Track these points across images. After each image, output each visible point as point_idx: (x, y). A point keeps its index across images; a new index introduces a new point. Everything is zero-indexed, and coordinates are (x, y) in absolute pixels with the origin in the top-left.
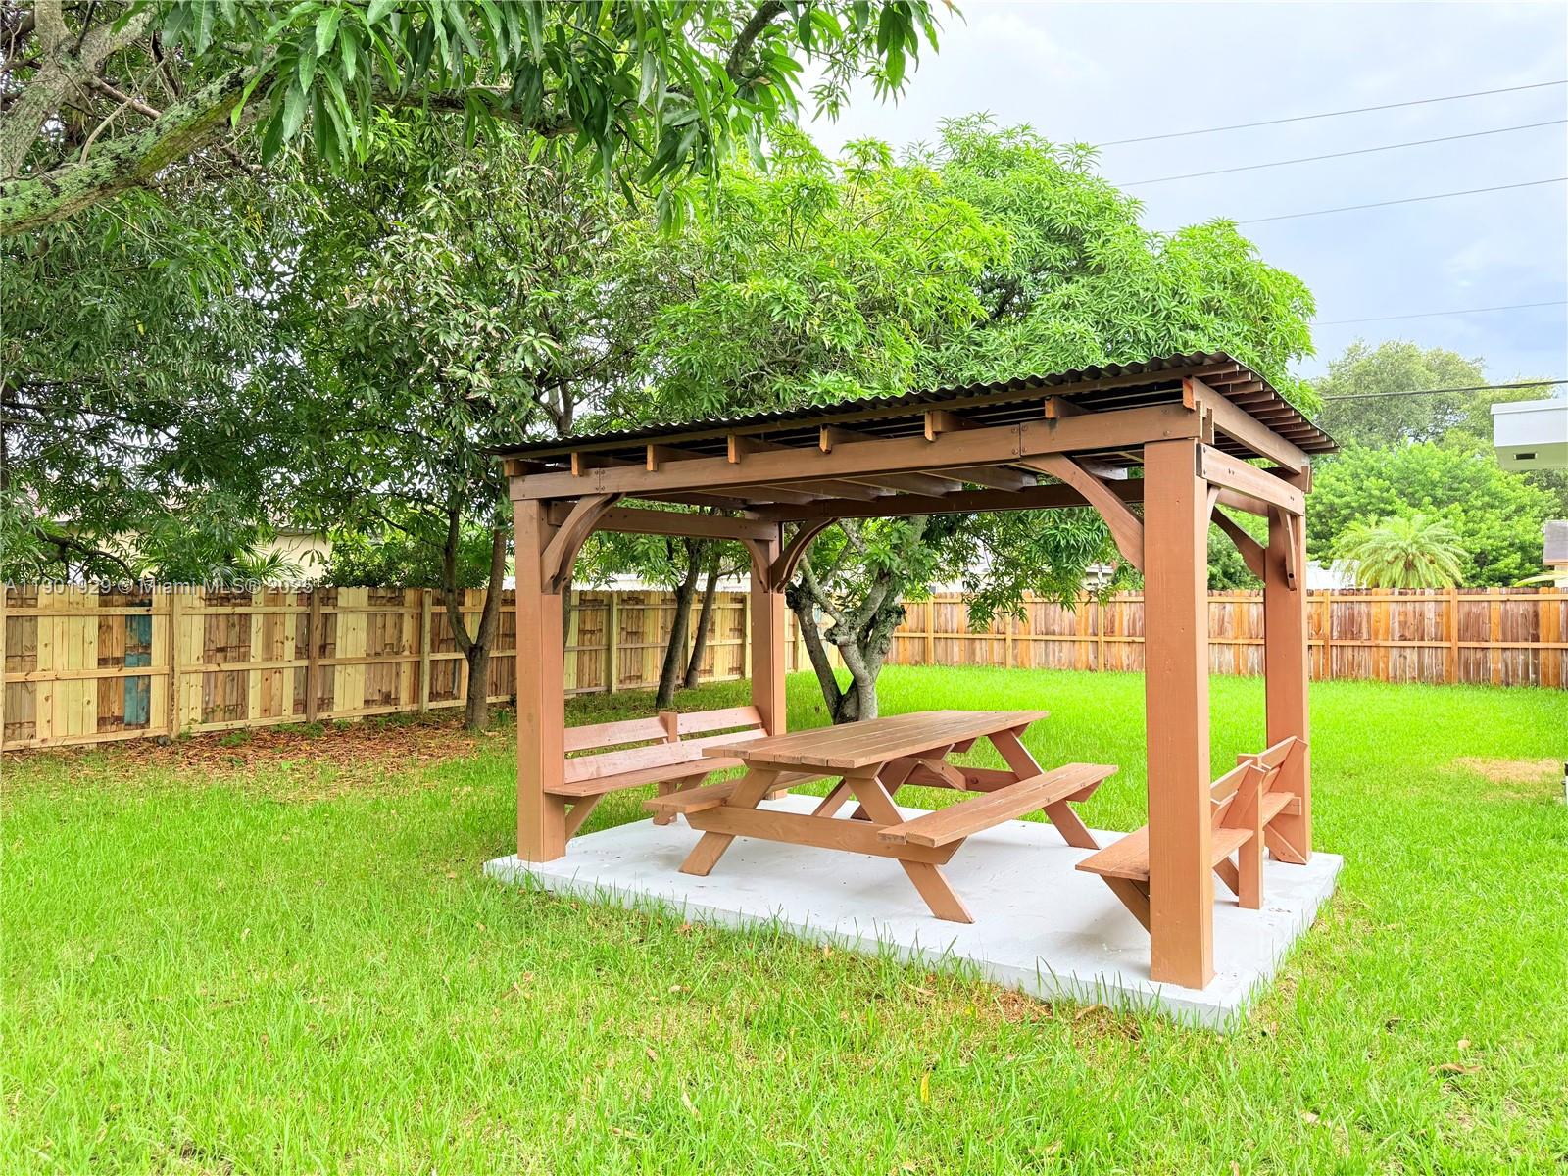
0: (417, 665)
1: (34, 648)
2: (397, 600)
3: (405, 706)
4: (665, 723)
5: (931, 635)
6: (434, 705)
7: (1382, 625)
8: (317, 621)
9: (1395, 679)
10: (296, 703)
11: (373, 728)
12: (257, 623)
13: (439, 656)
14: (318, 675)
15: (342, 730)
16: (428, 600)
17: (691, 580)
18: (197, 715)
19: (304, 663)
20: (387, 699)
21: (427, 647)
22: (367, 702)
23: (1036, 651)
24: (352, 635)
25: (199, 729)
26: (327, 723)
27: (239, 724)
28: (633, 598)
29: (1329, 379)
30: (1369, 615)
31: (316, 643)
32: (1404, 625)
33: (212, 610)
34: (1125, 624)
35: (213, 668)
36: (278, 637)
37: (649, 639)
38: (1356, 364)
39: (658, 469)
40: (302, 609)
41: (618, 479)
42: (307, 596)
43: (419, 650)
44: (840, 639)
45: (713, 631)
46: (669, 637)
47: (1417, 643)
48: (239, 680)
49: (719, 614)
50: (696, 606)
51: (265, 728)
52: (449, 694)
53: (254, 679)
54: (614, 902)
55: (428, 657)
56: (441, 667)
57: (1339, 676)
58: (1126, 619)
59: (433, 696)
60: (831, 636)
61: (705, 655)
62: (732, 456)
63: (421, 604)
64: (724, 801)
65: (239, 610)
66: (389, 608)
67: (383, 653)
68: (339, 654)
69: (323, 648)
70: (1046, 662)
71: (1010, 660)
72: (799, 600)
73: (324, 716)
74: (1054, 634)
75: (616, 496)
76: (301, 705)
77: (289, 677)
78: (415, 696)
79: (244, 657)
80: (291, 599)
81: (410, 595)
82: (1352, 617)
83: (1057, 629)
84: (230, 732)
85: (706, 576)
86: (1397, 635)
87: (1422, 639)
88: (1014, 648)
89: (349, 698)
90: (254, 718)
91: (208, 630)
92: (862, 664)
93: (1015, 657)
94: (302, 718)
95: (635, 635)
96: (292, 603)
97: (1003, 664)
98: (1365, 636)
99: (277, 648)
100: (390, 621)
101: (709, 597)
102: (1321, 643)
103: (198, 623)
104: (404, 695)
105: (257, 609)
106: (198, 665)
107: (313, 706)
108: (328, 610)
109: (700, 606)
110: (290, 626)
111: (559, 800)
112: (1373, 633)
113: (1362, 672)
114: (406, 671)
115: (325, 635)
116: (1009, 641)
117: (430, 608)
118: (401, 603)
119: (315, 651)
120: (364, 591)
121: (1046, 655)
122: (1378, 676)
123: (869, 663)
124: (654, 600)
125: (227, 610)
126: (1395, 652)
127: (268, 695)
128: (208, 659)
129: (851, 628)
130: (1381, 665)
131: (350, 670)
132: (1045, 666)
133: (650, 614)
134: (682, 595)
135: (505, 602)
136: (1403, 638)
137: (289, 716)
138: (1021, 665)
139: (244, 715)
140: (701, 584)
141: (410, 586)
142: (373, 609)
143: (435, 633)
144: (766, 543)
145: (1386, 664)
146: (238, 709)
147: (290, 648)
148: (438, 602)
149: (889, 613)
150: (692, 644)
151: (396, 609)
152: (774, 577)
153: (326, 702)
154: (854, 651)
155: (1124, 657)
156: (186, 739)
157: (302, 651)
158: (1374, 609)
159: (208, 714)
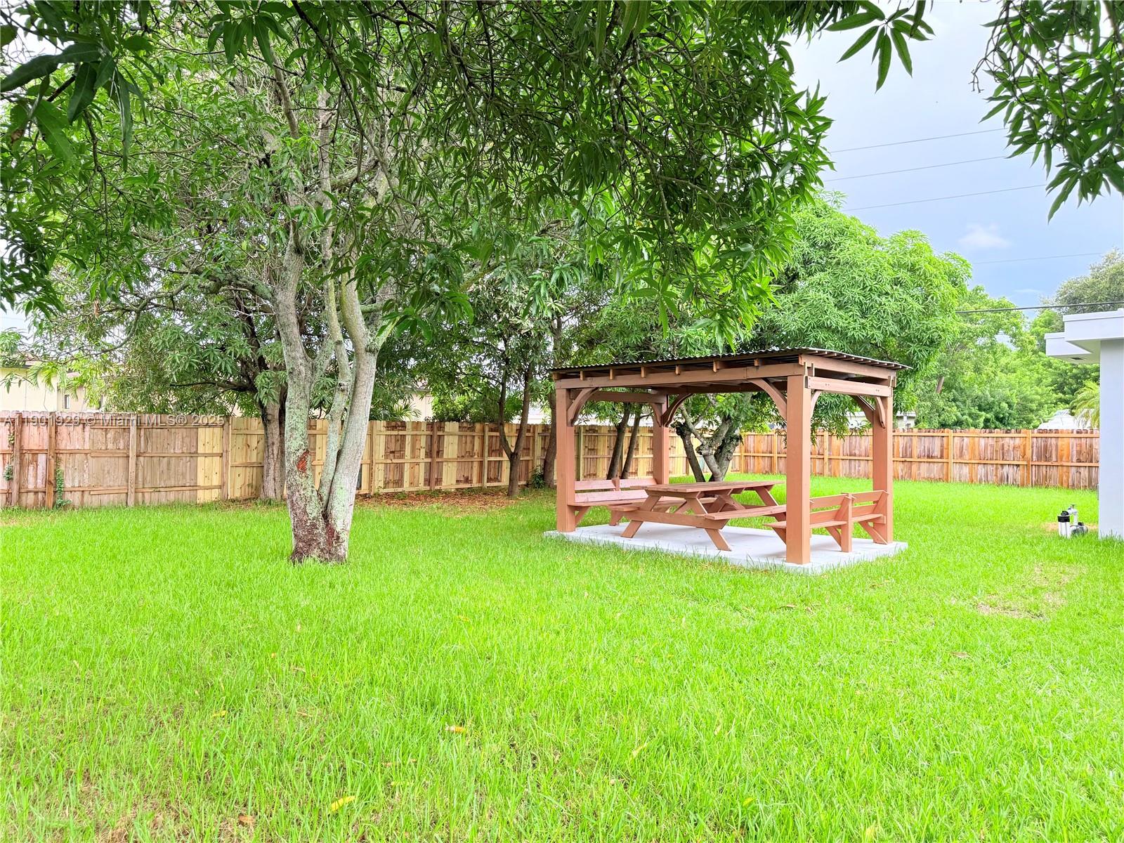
0: (481, 463)
1: (315, 449)
2: (472, 429)
3: (475, 484)
4: (614, 483)
5: (776, 455)
6: (489, 484)
7: (1065, 452)
8: (435, 438)
9: (1073, 487)
10: (425, 480)
11: (461, 493)
12: (408, 439)
13: (492, 459)
14: (435, 466)
15: (447, 495)
16: (487, 429)
17: (625, 419)
18: (382, 484)
19: (429, 460)
20: (467, 480)
21: (486, 454)
22: (458, 481)
23: (843, 466)
24: (451, 447)
25: (382, 491)
26: (439, 491)
27: (400, 490)
28: (593, 429)
29: (1090, 278)
30: (1057, 446)
31: (435, 450)
32: (1079, 453)
33: (389, 433)
34: (901, 450)
35: (389, 461)
36: (418, 447)
37: (601, 453)
38: (1110, 267)
39: (614, 378)
40: (429, 433)
41: (598, 382)
42: (430, 425)
43: (482, 455)
44: (704, 452)
45: (637, 449)
46: (612, 452)
47: (1088, 464)
48: (400, 467)
49: (641, 439)
50: (628, 435)
51: (412, 492)
52: (496, 480)
53: (407, 467)
54: (596, 544)
55: (487, 459)
56: (493, 464)
57: (1037, 484)
58: (901, 446)
59: (489, 480)
60: (699, 450)
61: (633, 463)
62: (643, 375)
63: (484, 431)
64: (639, 508)
65: (401, 433)
66: (468, 433)
67: (465, 456)
68: (445, 456)
69: (438, 452)
70: (850, 473)
71: (826, 471)
72: (683, 431)
73: (437, 487)
74: (855, 455)
75: (597, 388)
76: (428, 481)
77: (422, 466)
78: (480, 480)
79: (402, 457)
80: (424, 427)
81: (478, 426)
82: (1046, 447)
83: (857, 452)
84: (396, 493)
85: (634, 416)
86: (1075, 460)
87: (1091, 462)
88: (830, 464)
89: (449, 479)
90: (406, 487)
91: (387, 443)
92: (716, 466)
93: (830, 470)
94: (428, 488)
95: (593, 450)
96: (424, 430)
97: (821, 474)
98: (1054, 459)
99: (417, 452)
100: (469, 439)
101: (635, 429)
102: (1025, 463)
103: (383, 438)
104: (475, 479)
105: (409, 432)
106: (382, 459)
107: (433, 481)
108: (440, 433)
109: (630, 435)
110: (423, 442)
111: (574, 508)
112: (1059, 458)
113: (1052, 482)
114: (476, 465)
115: (439, 447)
116: (826, 460)
117: (488, 434)
118: (474, 431)
119: (435, 454)
120: (456, 424)
121: (850, 468)
122: (1062, 484)
123: (720, 466)
124: (604, 431)
125: (395, 433)
126: (1073, 470)
127: (413, 476)
128: (386, 456)
129: (710, 446)
130: (1065, 478)
131: (450, 464)
132: (849, 476)
133: (601, 439)
134: (620, 429)
135: (529, 431)
136: (1079, 461)
137: (422, 487)
138: (833, 474)
139: (402, 486)
140: (631, 422)
141: (479, 421)
142: (461, 433)
143: (490, 447)
144: (661, 404)
145: (1068, 477)
146: (399, 482)
147: (423, 452)
148: (491, 430)
149: (732, 439)
150: (625, 456)
151: (471, 433)
152: (664, 420)
153: (439, 481)
154: (712, 459)
155: (900, 471)
156: (378, 496)
157: (429, 454)
158: (1060, 442)
159: (386, 484)
